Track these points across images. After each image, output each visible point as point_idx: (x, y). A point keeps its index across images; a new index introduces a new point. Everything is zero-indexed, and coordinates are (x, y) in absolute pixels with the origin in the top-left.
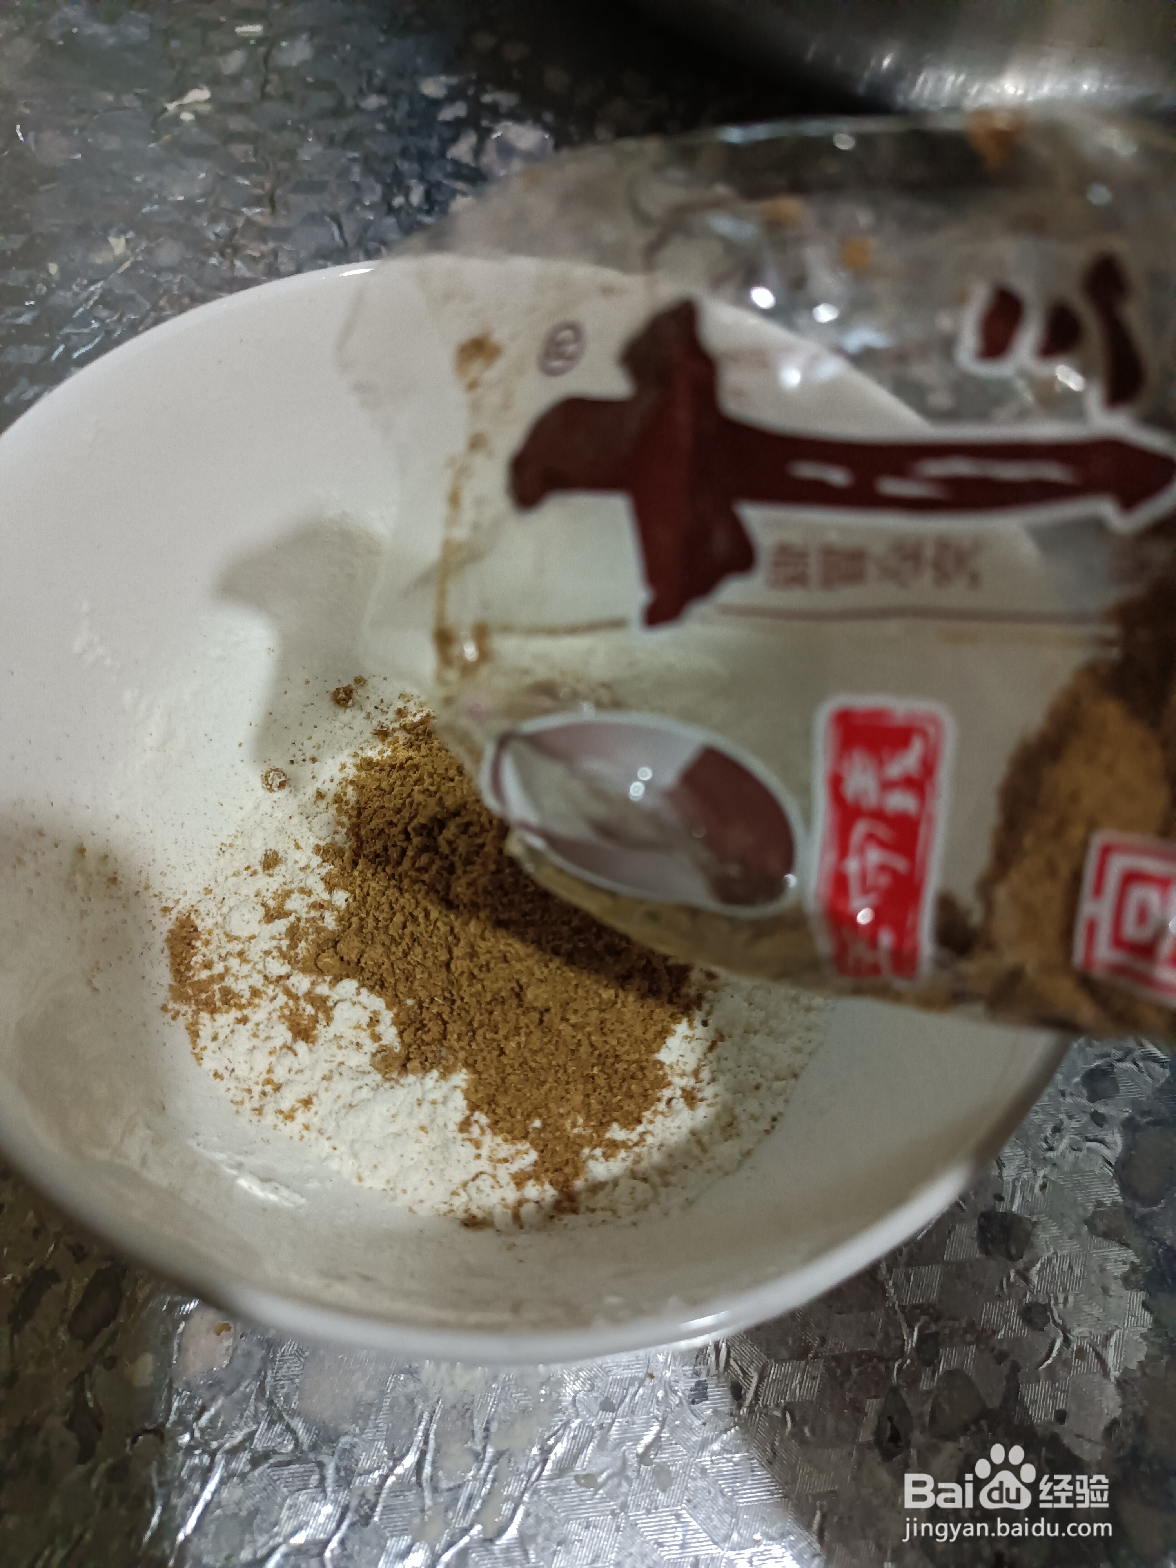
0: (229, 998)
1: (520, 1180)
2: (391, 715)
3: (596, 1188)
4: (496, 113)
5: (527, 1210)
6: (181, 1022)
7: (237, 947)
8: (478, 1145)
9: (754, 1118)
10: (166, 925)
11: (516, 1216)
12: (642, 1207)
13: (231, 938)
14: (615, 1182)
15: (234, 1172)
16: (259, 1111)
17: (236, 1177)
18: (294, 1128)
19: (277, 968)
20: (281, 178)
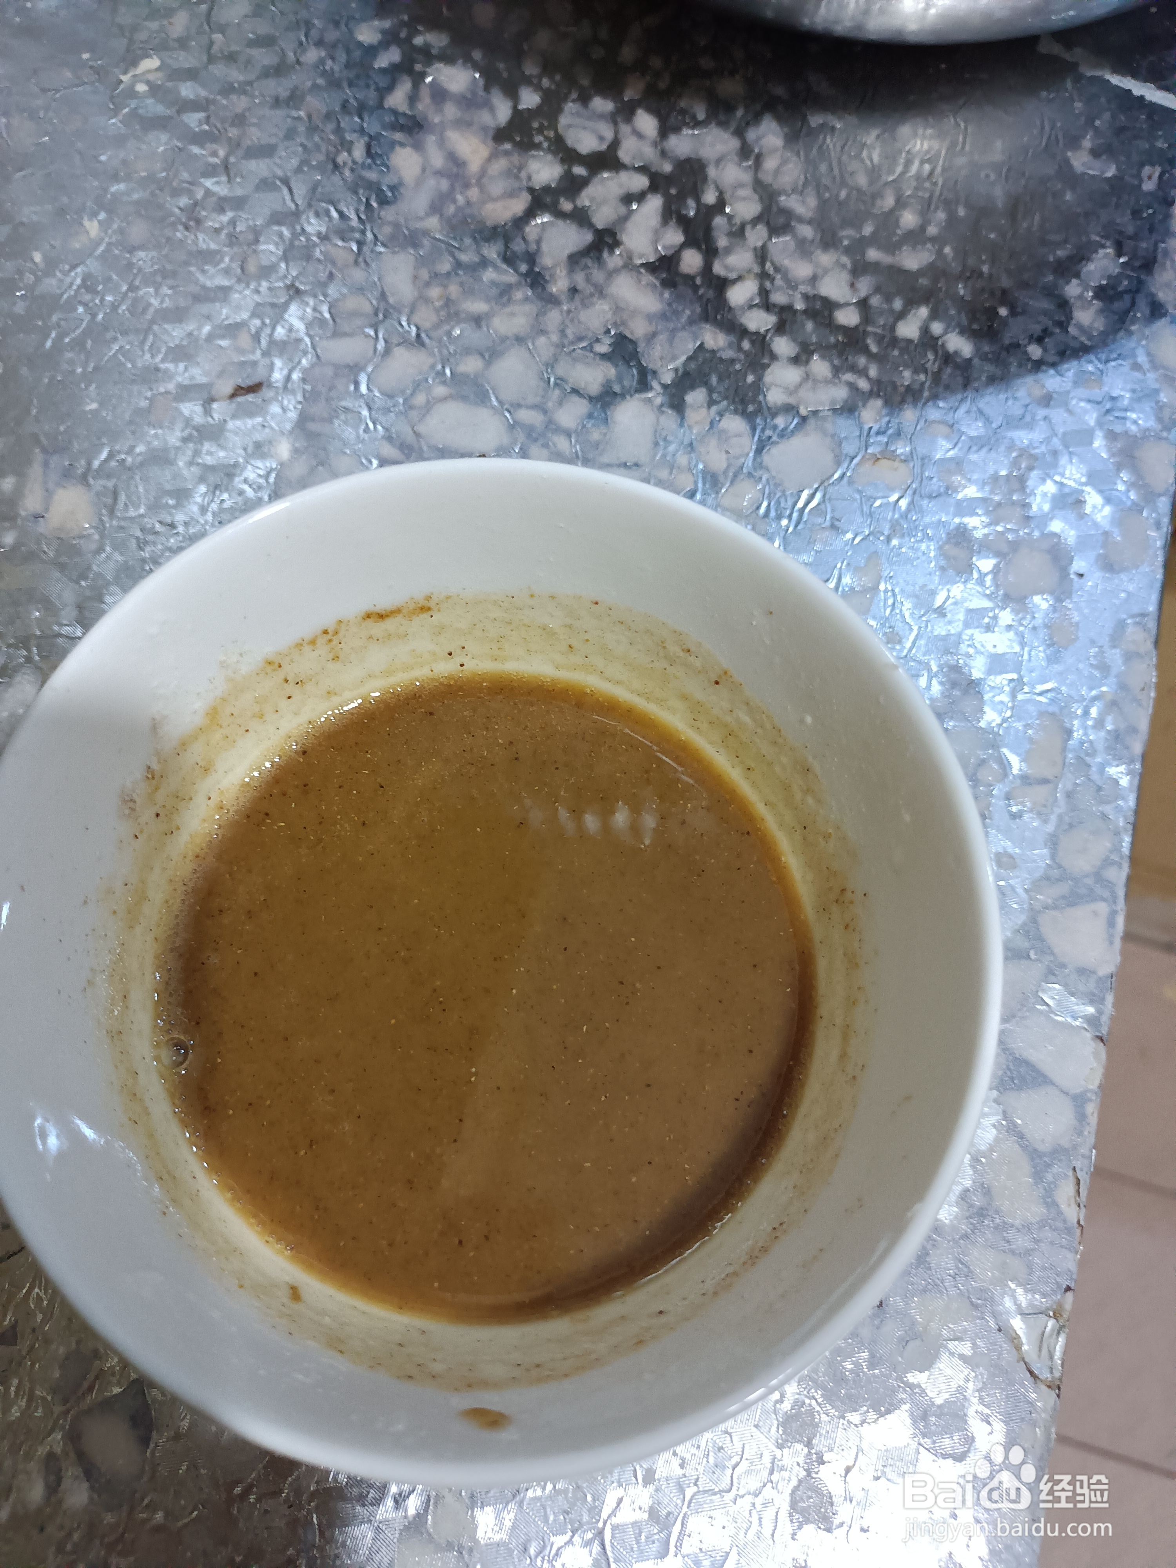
4: (428, 56)
20: (234, 145)
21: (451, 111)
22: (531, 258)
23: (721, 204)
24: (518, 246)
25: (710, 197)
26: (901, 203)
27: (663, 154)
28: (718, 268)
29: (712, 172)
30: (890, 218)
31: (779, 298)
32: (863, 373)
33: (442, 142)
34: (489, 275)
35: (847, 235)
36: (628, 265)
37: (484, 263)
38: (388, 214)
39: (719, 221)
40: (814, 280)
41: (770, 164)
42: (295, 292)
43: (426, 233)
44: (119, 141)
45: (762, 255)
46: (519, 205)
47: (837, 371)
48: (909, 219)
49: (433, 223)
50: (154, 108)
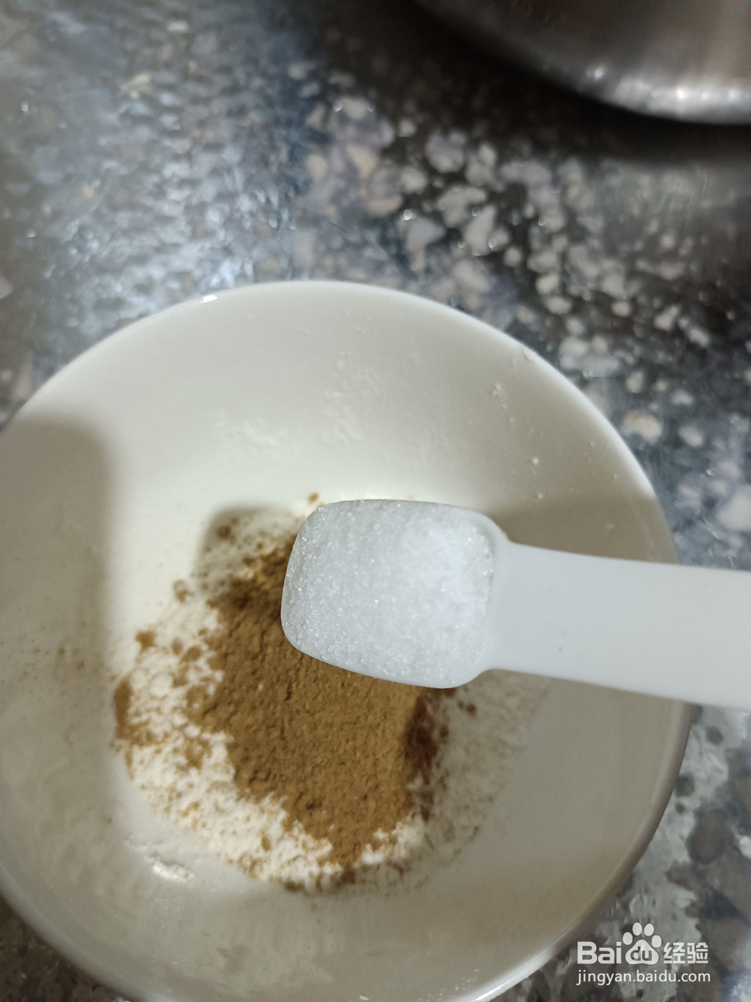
0: (150, 738)
1: (321, 863)
2: (254, 546)
3: (366, 868)
4: (338, 90)
5: (325, 881)
6: (122, 753)
7: (155, 704)
8: (297, 840)
9: (464, 828)
10: (112, 687)
11: (318, 884)
12: (393, 884)
13: (153, 698)
14: (378, 867)
15: (152, 860)
16: (167, 810)
17: (153, 864)
18: (188, 821)
19: (179, 720)
20: (196, 142)
21: (351, 131)
22: (400, 242)
23: (536, 218)
24: (391, 233)
25: (529, 211)
26: (662, 230)
27: (499, 177)
28: (533, 264)
29: (532, 194)
30: (654, 241)
31: (574, 290)
32: (630, 350)
33: (343, 153)
34: (368, 253)
35: (624, 248)
36: (468, 255)
37: (365, 243)
38: (301, 201)
39: (534, 231)
40: (600, 278)
41: (573, 192)
42: (228, 251)
43: (325, 218)
44: (114, 130)
45: (564, 257)
46: (394, 203)
47: (612, 348)
48: (668, 241)
49: (331, 211)
50: (141, 109)
